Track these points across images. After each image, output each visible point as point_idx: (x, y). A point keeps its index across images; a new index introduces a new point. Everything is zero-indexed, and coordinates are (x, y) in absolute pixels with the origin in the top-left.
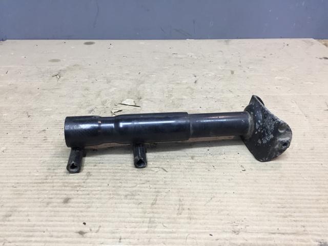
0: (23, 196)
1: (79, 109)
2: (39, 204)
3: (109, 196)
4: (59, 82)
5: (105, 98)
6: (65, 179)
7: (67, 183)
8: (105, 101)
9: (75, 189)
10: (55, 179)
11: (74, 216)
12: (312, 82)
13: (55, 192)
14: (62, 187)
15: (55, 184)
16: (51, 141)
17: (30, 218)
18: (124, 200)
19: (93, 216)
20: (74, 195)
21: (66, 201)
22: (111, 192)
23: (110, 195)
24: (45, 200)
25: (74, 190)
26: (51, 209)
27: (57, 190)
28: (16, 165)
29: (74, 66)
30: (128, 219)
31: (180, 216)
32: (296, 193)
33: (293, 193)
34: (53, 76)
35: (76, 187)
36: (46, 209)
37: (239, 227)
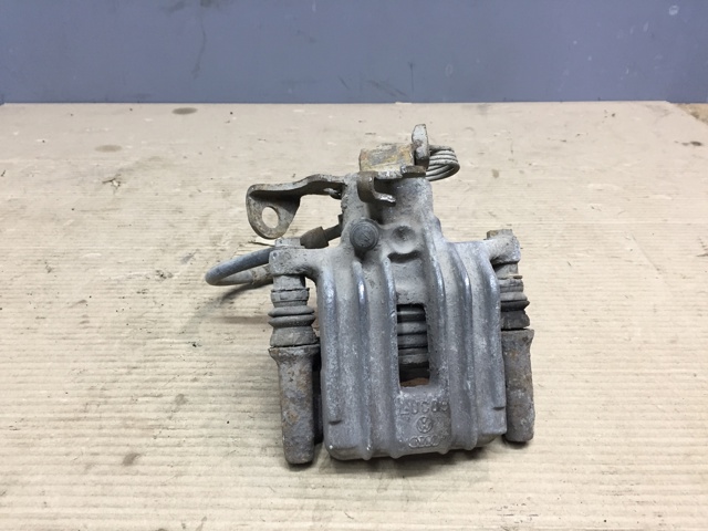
0: (32, 449)
1: (160, 253)
2: (69, 468)
3: (225, 449)
4: (117, 194)
5: (218, 230)
6: (128, 411)
7: (132, 419)
8: (219, 238)
9: (151, 433)
10: (104, 411)
11: (145, 495)
12: (669, 195)
13: (105, 439)
14: (121, 427)
15: (104, 423)
16: (97, 325)
17: (48, 499)
18: (259, 459)
19: (189, 495)
20: (148, 446)
21: (130, 459)
22: (230, 440)
23: (228, 445)
24: (81, 459)
25: (148, 436)
26: (94, 478)
27: (110, 436)
28: (19, 379)
29: (150, 160)
30: (268, 501)
31: (384, 493)
32: (640, 440)
33: (633, 440)
34: (104, 183)
35: (151, 428)
36: (85, 478)
37: (515, 518)
